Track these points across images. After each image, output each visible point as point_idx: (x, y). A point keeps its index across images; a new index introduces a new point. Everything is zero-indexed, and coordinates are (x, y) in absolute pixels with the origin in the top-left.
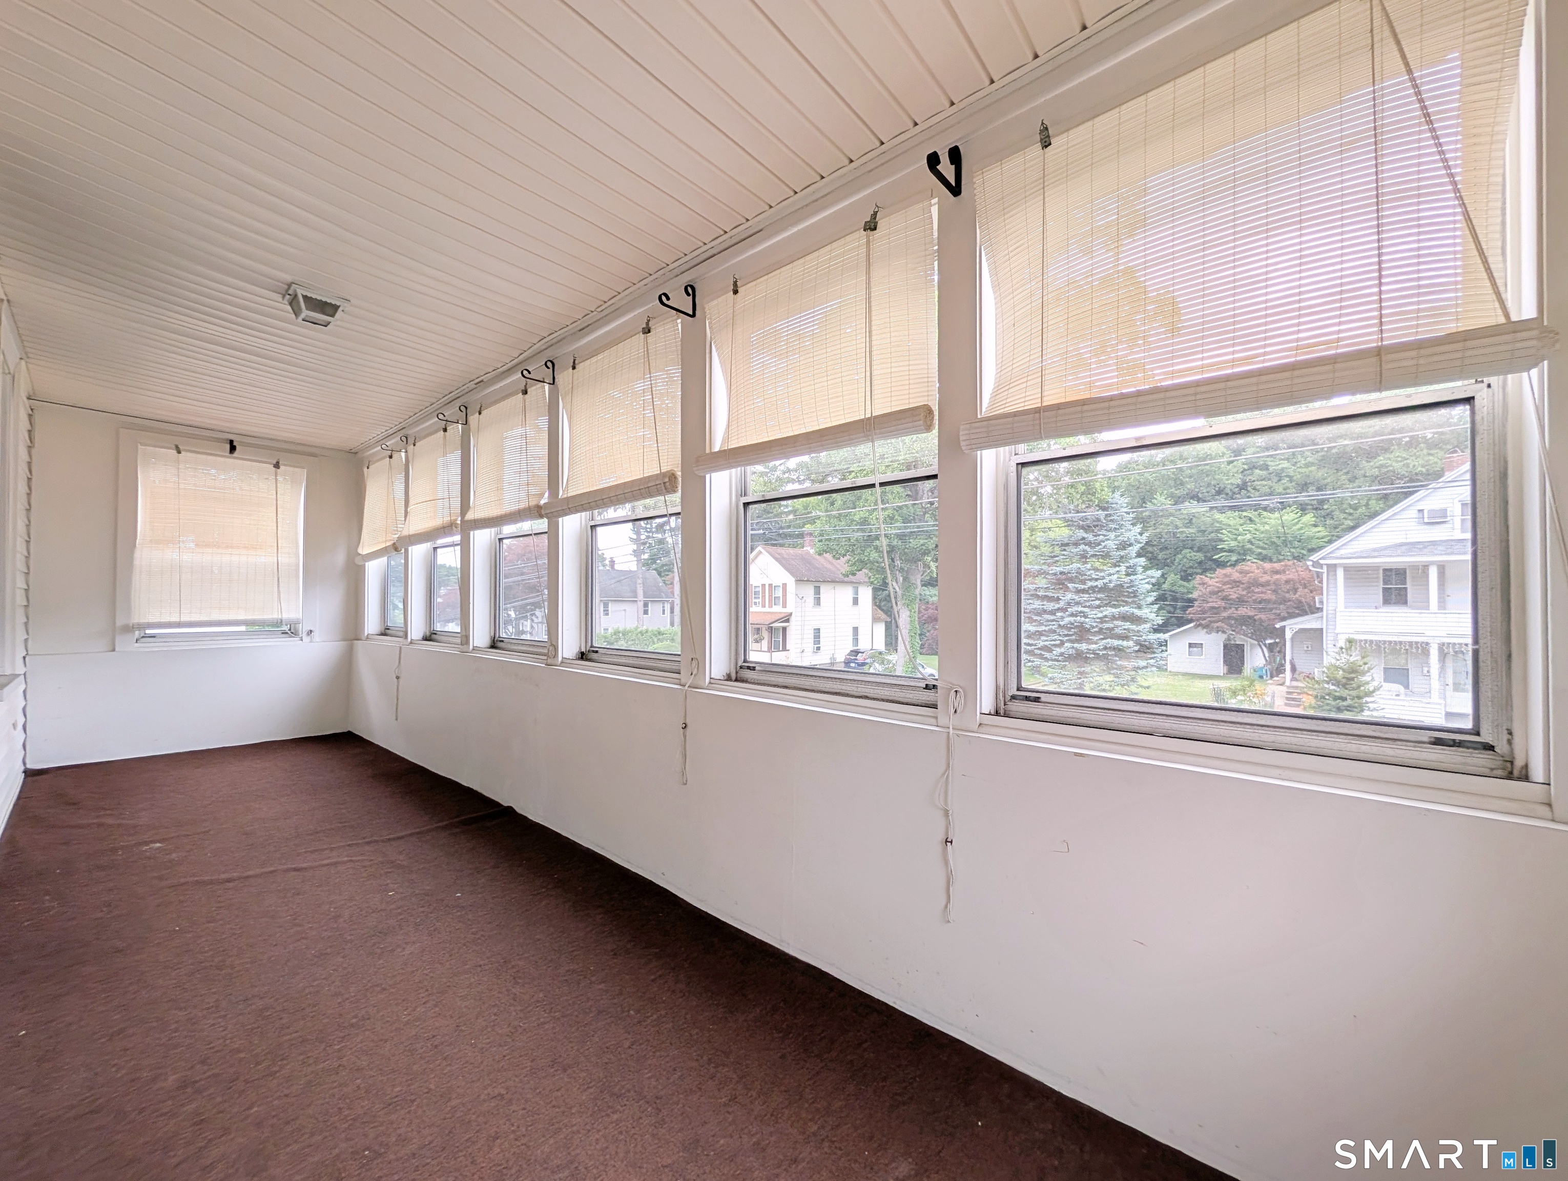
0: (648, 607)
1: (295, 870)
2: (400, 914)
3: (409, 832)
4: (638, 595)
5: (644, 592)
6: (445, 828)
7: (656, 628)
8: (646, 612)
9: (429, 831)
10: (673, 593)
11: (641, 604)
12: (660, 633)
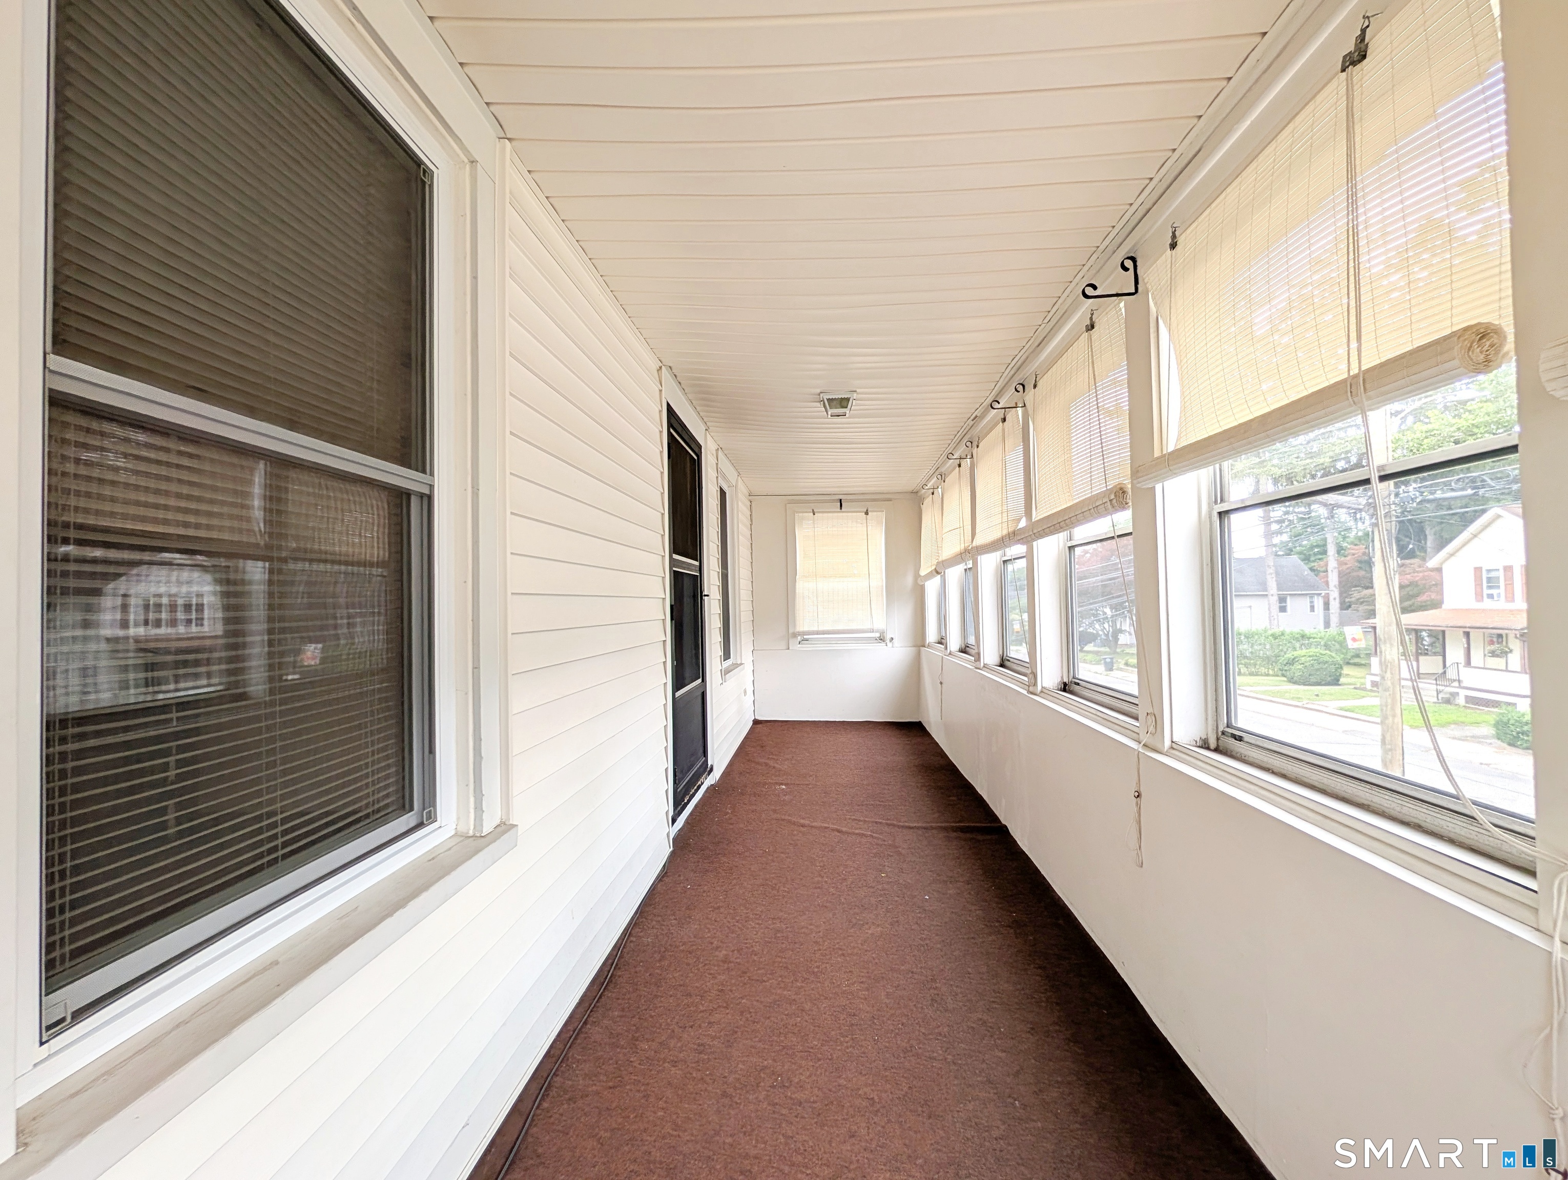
0: (1285, 602)
1: (839, 831)
2: (881, 895)
3: (920, 825)
4: (1269, 588)
5: (1277, 585)
6: (945, 829)
7: (1296, 630)
8: (1283, 609)
9: (932, 828)
10: (1327, 583)
11: (1274, 600)
12: (1303, 636)
